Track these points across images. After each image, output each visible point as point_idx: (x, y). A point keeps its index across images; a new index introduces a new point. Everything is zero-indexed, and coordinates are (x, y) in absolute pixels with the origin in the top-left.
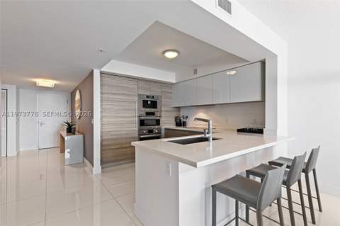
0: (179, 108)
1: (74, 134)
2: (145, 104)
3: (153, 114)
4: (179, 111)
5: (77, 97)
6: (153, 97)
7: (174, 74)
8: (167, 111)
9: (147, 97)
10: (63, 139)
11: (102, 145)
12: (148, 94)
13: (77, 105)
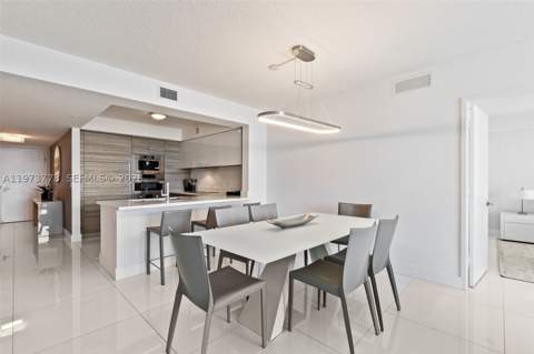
0: (189, 171)
1: (51, 200)
2: (142, 165)
3: (153, 176)
4: (190, 173)
5: (57, 155)
6: (153, 157)
7: (180, 131)
8: (172, 173)
9: (145, 157)
10: (36, 206)
11: (82, 211)
12: (146, 153)
13: (56, 165)
